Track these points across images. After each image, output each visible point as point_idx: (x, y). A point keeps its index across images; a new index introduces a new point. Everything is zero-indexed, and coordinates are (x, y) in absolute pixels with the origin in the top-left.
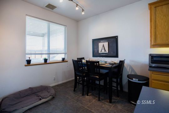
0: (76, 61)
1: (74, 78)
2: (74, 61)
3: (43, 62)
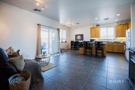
2: (71, 41)
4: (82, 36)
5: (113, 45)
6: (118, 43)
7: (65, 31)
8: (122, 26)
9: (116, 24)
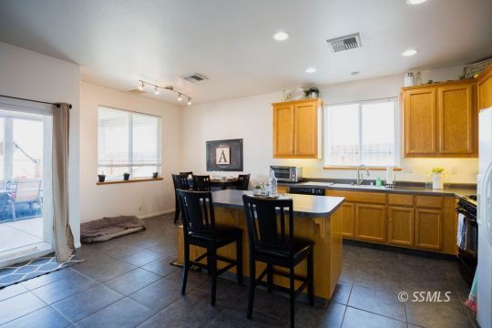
0: (177, 176)
1: (174, 210)
2: (174, 176)
3: (122, 178)
4: (236, 146)
5: (386, 203)
6: (415, 194)
7: (155, 120)
8: (440, 90)
9: (408, 82)
